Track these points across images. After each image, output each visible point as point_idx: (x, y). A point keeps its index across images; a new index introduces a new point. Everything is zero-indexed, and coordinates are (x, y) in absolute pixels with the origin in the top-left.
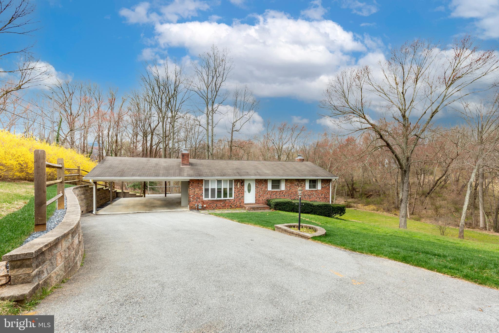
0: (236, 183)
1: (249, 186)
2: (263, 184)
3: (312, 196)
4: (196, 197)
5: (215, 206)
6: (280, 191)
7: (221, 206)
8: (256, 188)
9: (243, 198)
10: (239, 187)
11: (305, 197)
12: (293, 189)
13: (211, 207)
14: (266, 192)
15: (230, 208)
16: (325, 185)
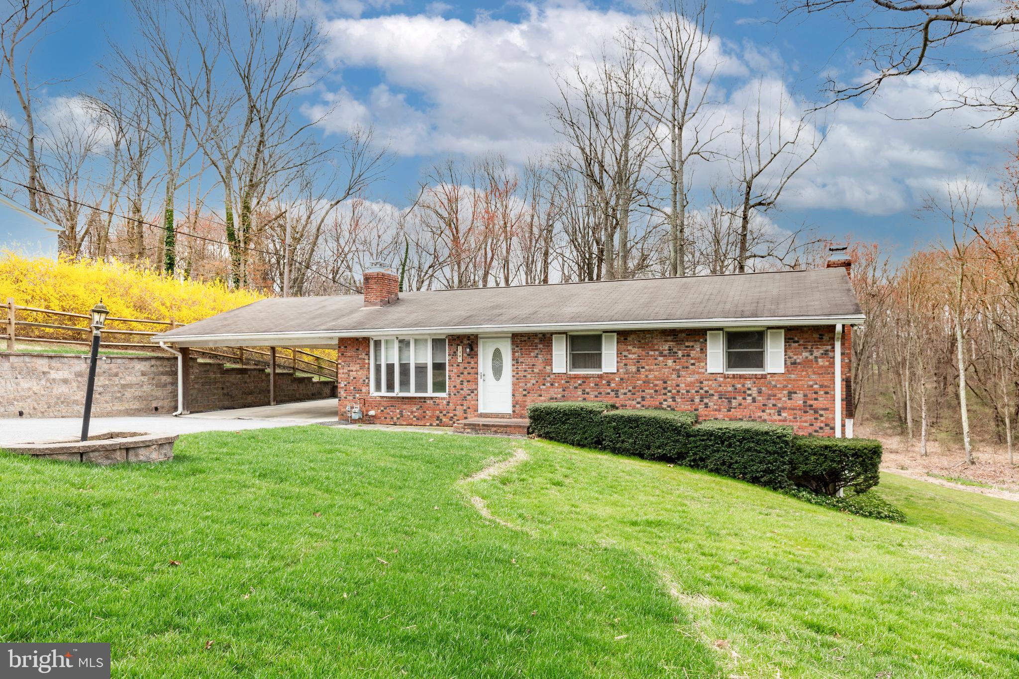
0: (454, 346)
1: (497, 355)
2: (536, 351)
3: (740, 398)
4: (352, 388)
5: (398, 416)
6: (600, 377)
7: (412, 417)
8: (513, 365)
9: (472, 394)
10: (460, 360)
11: (706, 401)
12: (650, 370)
13: (388, 416)
14: (548, 379)
15: (438, 425)
16: (805, 354)
